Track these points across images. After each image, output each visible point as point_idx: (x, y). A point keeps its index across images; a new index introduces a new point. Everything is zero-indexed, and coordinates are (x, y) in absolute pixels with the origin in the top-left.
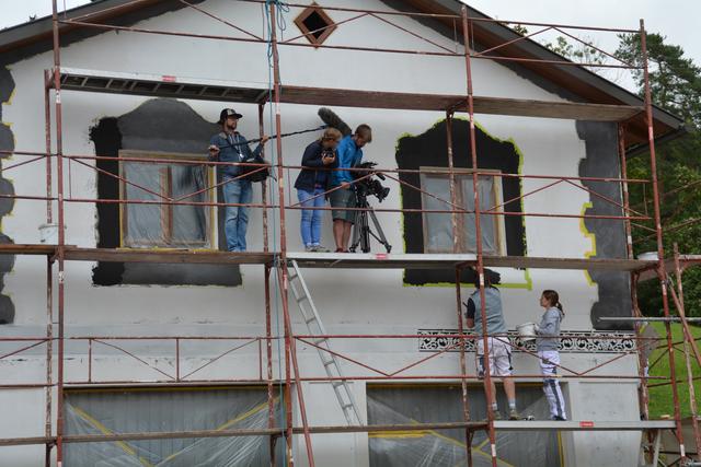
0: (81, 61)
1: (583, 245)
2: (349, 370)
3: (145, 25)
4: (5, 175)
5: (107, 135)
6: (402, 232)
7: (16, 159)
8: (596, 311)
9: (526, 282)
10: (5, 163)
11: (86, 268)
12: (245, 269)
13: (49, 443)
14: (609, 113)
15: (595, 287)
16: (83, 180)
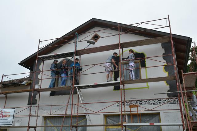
6: (114, 78)
9: (147, 87)
15: (168, 86)
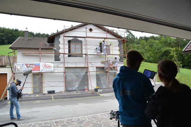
0: (66, 34)
1: (118, 53)
2: (94, 66)
3: (73, 30)
4: (60, 46)
5: (69, 42)
7: (60, 44)
8: (120, 60)
9: (112, 57)
10: (59, 45)
11: (67, 55)
12: (83, 55)
13: (64, 73)
14: (121, 39)
15: (120, 57)
16: (67, 46)
